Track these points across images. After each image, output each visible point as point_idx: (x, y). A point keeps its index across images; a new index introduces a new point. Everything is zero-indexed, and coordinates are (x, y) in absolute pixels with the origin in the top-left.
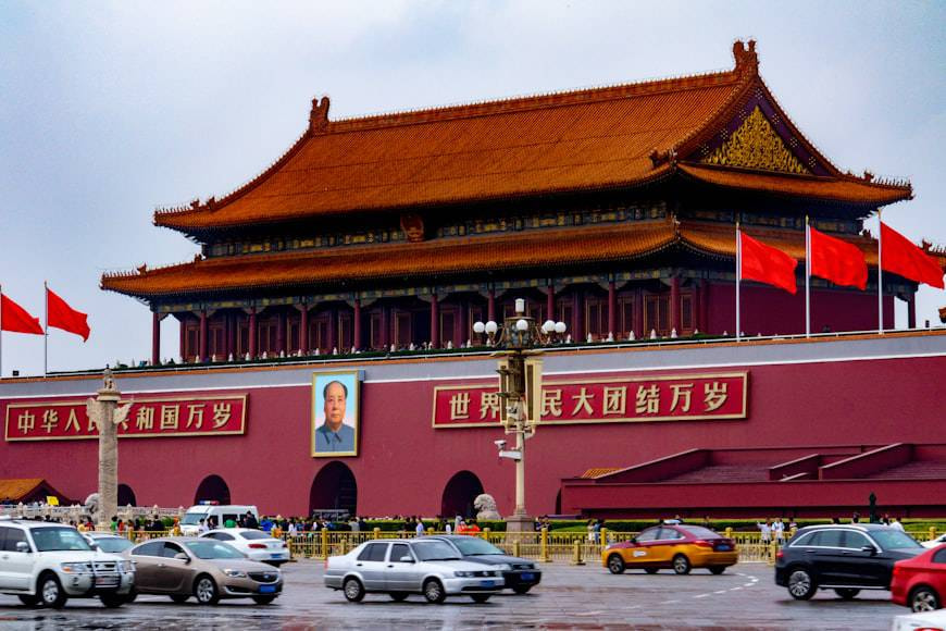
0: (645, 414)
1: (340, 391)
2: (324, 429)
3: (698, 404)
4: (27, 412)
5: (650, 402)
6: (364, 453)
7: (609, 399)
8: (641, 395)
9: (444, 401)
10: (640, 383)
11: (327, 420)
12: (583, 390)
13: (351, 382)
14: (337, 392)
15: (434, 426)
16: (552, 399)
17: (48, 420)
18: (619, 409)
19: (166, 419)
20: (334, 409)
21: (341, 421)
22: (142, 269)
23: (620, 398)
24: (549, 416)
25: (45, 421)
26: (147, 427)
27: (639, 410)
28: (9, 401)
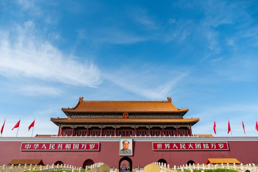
0: (206, 149)
1: (128, 143)
2: (123, 150)
3: (218, 147)
4: (29, 144)
5: (207, 147)
6: (134, 155)
7: (197, 146)
8: (204, 145)
9: (155, 145)
10: (204, 143)
11: (124, 148)
12: (190, 144)
13: (131, 141)
14: (126, 142)
15: (153, 150)
16: (183, 145)
17: (36, 146)
18: (200, 147)
19: (75, 147)
20: (126, 146)
21: (127, 149)
22: (58, 118)
23: (199, 146)
24: (183, 149)
25: (35, 146)
26: (69, 148)
27: (204, 148)
28: (22, 142)
